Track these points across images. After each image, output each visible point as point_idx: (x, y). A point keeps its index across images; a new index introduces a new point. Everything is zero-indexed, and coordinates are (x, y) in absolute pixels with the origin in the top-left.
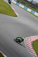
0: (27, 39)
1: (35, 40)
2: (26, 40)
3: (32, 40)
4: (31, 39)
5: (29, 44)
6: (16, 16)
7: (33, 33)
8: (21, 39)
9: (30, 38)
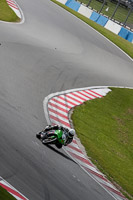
0: (52, 98)
1: (82, 101)
2: (51, 104)
3: (69, 104)
4: (66, 100)
5: (61, 118)
6: (15, 19)
7: (75, 80)
8: (64, 136)
9: (65, 95)
